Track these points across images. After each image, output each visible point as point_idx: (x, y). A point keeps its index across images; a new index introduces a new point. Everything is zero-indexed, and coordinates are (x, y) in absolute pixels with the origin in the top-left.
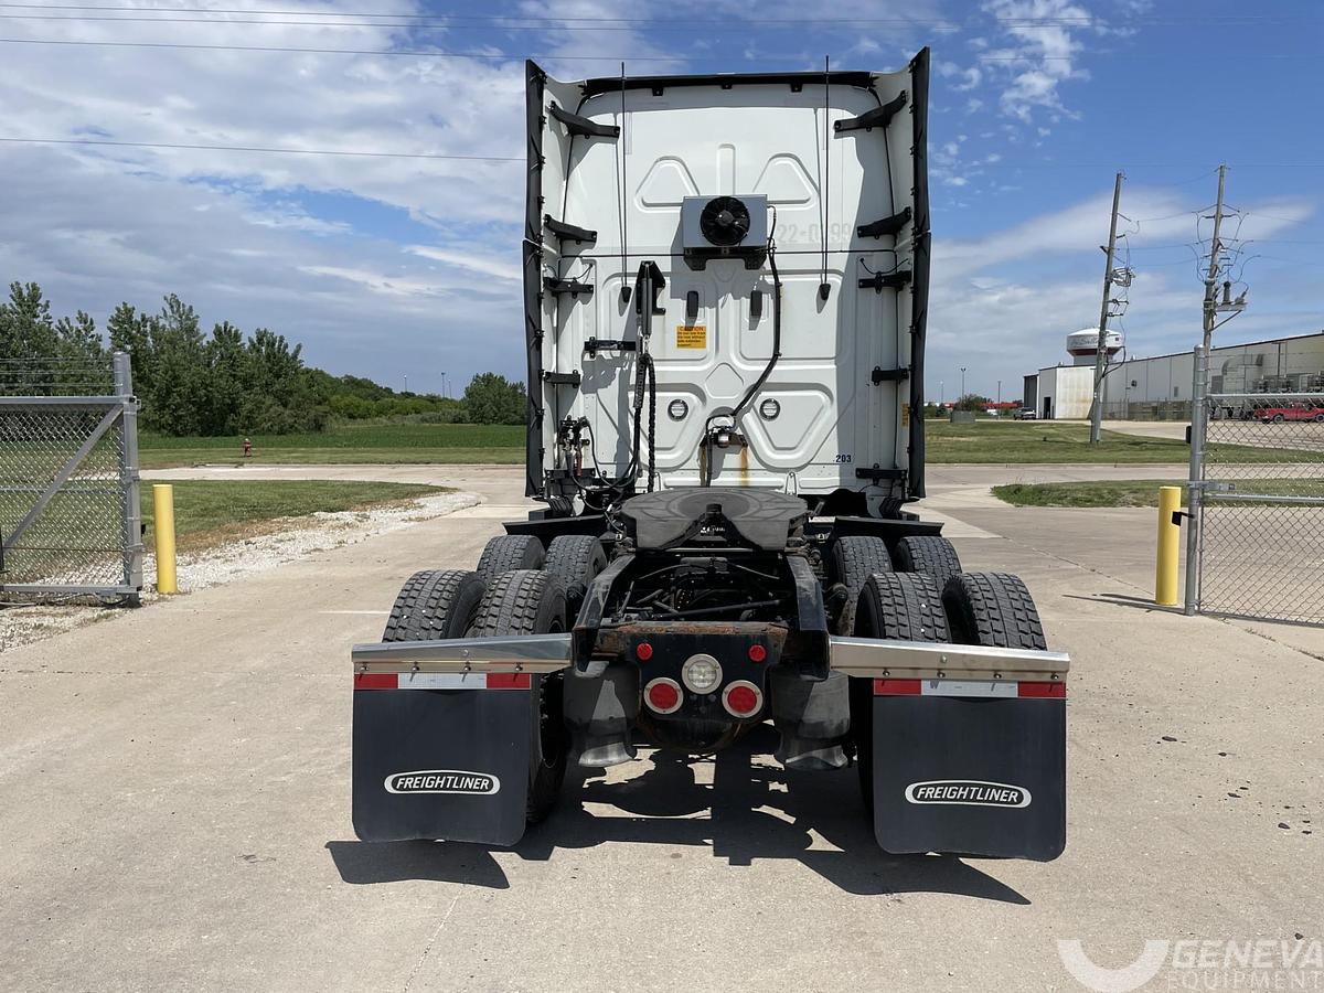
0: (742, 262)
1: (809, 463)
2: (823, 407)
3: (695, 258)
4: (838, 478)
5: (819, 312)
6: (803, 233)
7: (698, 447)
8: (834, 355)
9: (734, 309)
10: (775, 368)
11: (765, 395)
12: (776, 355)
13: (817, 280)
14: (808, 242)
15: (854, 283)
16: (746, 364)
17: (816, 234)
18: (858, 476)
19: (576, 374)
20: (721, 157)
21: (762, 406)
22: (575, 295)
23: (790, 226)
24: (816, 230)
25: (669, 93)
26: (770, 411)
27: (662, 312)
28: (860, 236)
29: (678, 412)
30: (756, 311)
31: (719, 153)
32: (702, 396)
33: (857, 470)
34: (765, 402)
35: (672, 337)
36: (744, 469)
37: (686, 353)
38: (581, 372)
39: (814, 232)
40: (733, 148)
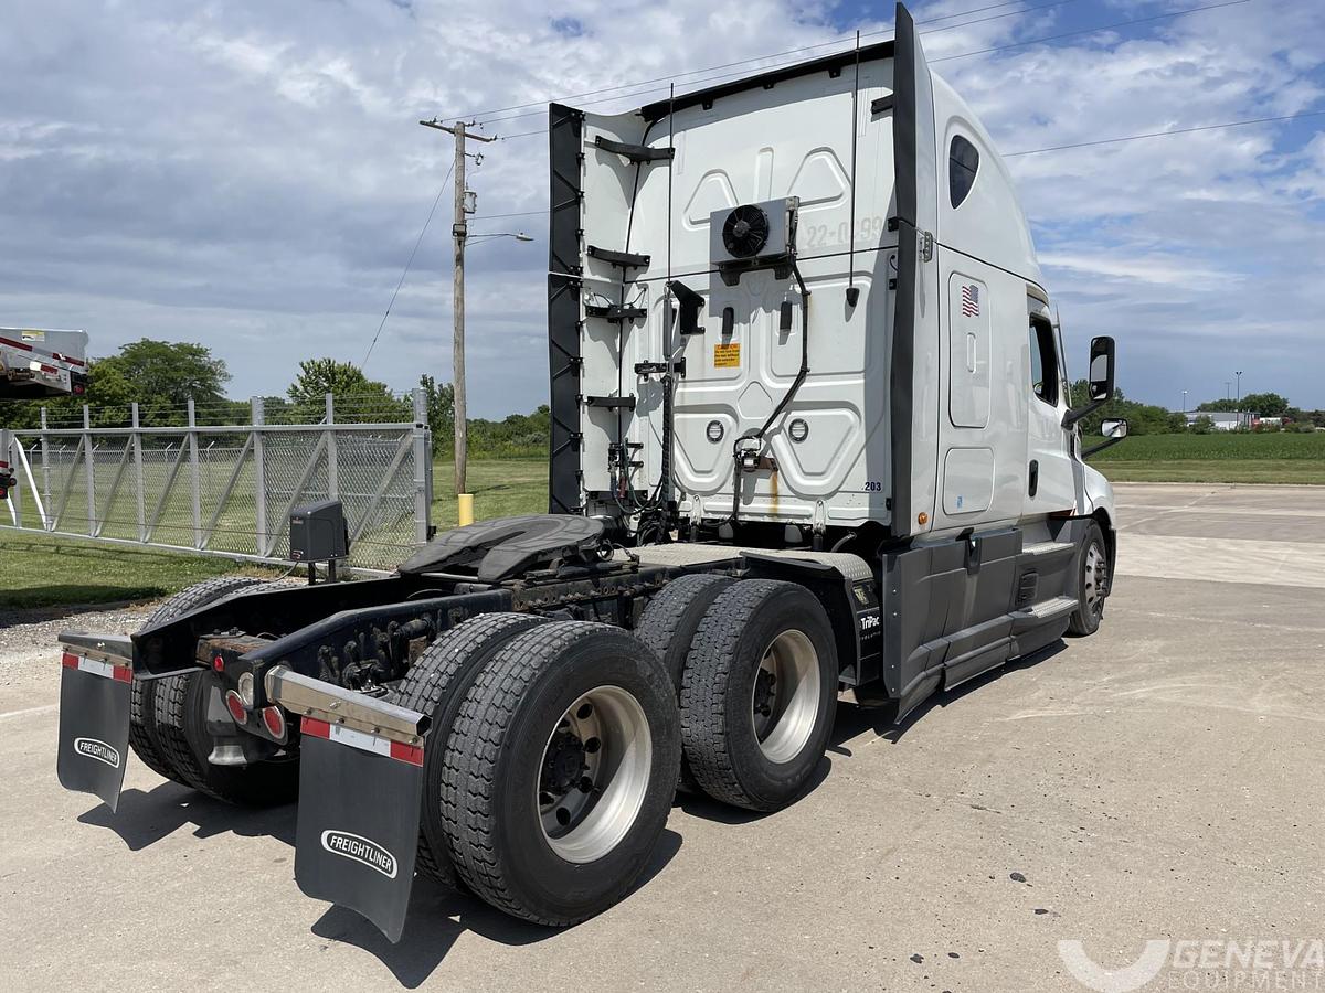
0: (772, 272)
1: (836, 491)
2: (851, 428)
3: (729, 272)
4: (867, 509)
5: (847, 320)
6: (832, 234)
7: (733, 471)
8: (862, 368)
9: (764, 323)
10: (804, 385)
11: (795, 415)
12: (804, 372)
13: (845, 283)
14: (837, 243)
15: (884, 285)
16: (777, 382)
17: (846, 234)
18: (888, 507)
19: (632, 398)
20: (760, 162)
21: (791, 427)
22: (631, 320)
23: (821, 228)
24: (846, 228)
25: (719, 104)
26: (798, 433)
27: (702, 331)
28: (890, 230)
29: (715, 434)
30: (786, 324)
31: (759, 158)
32: (735, 417)
33: (888, 499)
34: (793, 423)
35: (710, 358)
36: (775, 495)
37: (723, 372)
38: (637, 396)
39: (843, 232)
40: (771, 150)
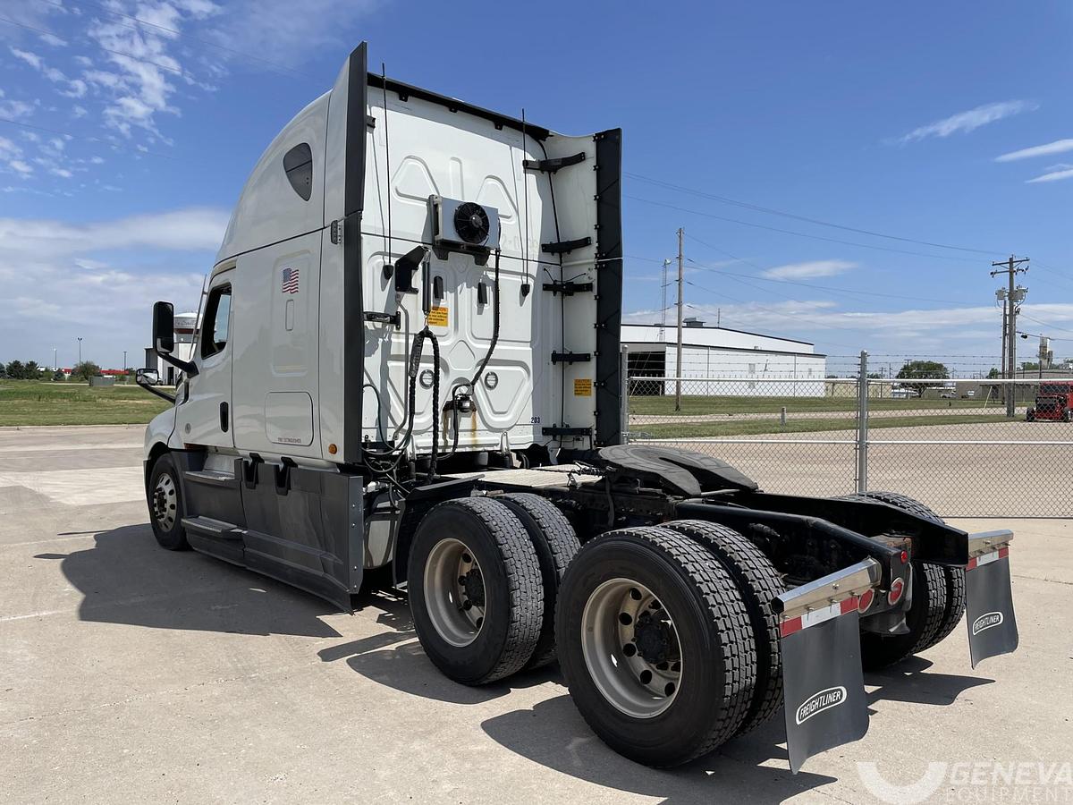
0: (472, 258)
1: (515, 424)
2: (524, 380)
3: (441, 249)
4: (532, 436)
5: (521, 305)
6: (510, 242)
7: (442, 412)
8: (530, 340)
9: (467, 295)
10: (496, 347)
11: (489, 369)
12: (496, 336)
13: (521, 280)
14: (513, 249)
15: (541, 286)
16: (477, 342)
17: (518, 244)
18: (543, 434)
20: (452, 167)
21: (486, 378)
25: (412, 101)
26: (491, 382)
28: (543, 251)
29: (427, 380)
30: (482, 299)
31: (450, 163)
33: (543, 429)
34: (488, 374)
36: (474, 430)
39: (516, 242)
40: (460, 162)
